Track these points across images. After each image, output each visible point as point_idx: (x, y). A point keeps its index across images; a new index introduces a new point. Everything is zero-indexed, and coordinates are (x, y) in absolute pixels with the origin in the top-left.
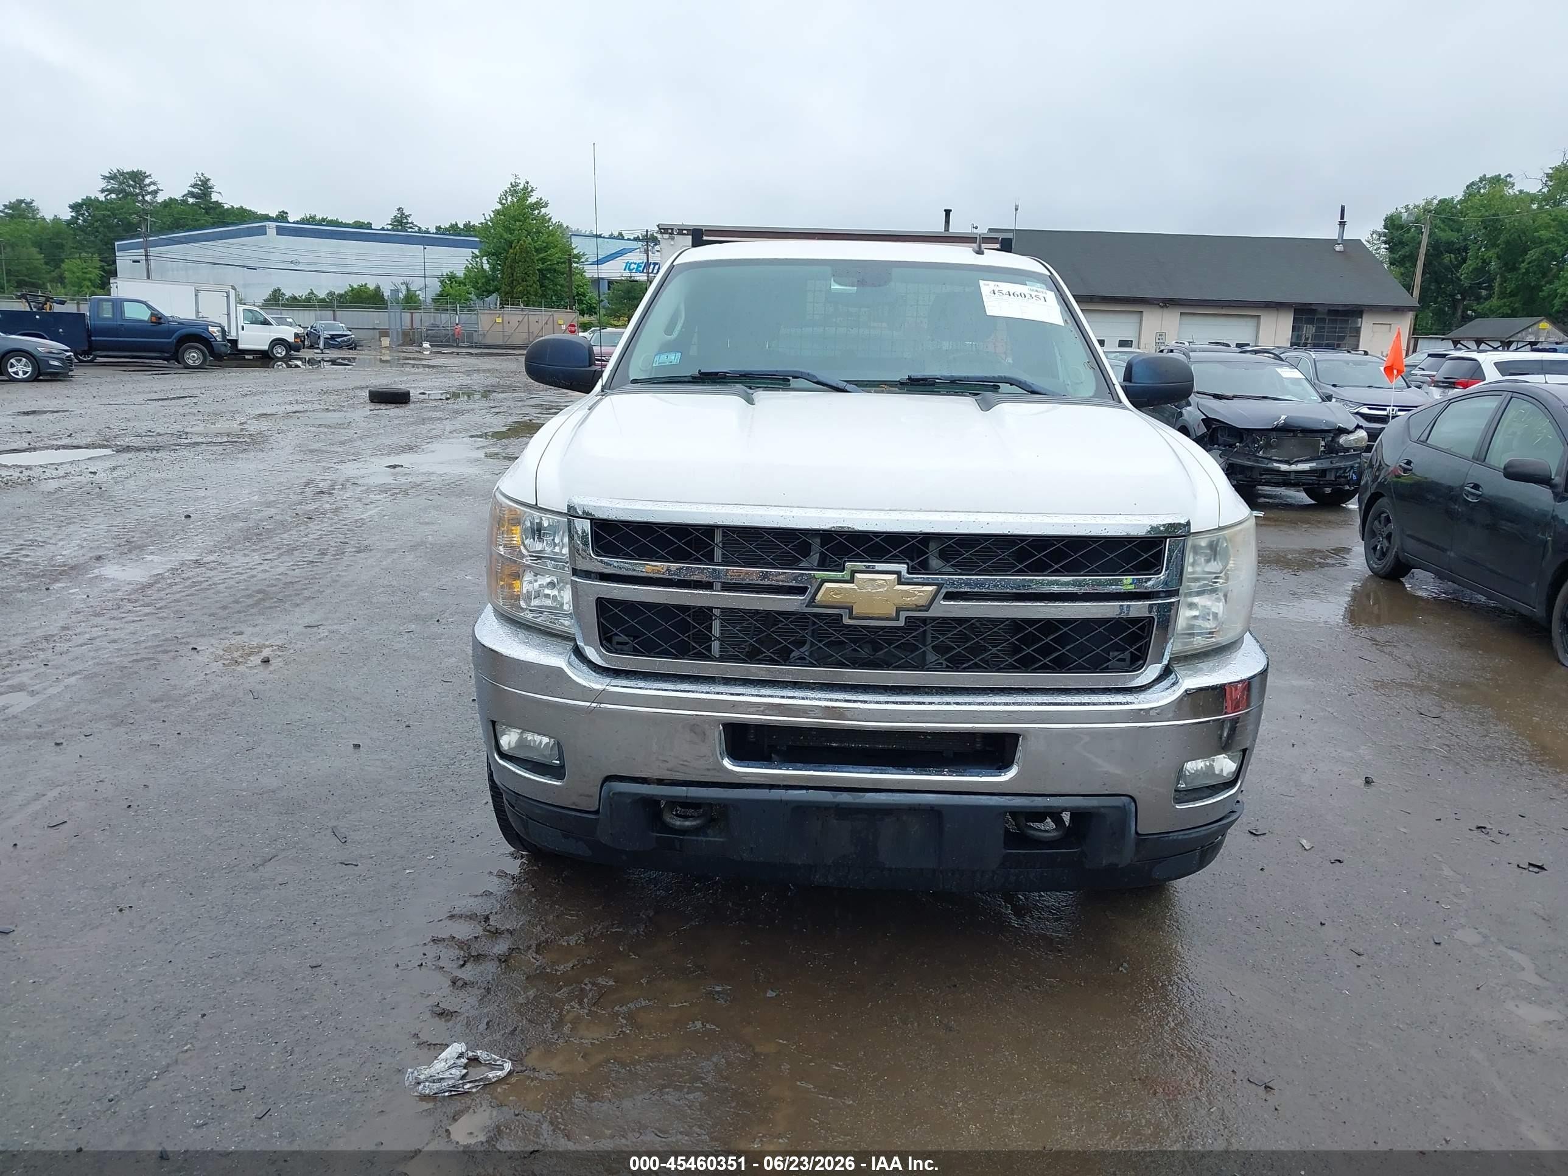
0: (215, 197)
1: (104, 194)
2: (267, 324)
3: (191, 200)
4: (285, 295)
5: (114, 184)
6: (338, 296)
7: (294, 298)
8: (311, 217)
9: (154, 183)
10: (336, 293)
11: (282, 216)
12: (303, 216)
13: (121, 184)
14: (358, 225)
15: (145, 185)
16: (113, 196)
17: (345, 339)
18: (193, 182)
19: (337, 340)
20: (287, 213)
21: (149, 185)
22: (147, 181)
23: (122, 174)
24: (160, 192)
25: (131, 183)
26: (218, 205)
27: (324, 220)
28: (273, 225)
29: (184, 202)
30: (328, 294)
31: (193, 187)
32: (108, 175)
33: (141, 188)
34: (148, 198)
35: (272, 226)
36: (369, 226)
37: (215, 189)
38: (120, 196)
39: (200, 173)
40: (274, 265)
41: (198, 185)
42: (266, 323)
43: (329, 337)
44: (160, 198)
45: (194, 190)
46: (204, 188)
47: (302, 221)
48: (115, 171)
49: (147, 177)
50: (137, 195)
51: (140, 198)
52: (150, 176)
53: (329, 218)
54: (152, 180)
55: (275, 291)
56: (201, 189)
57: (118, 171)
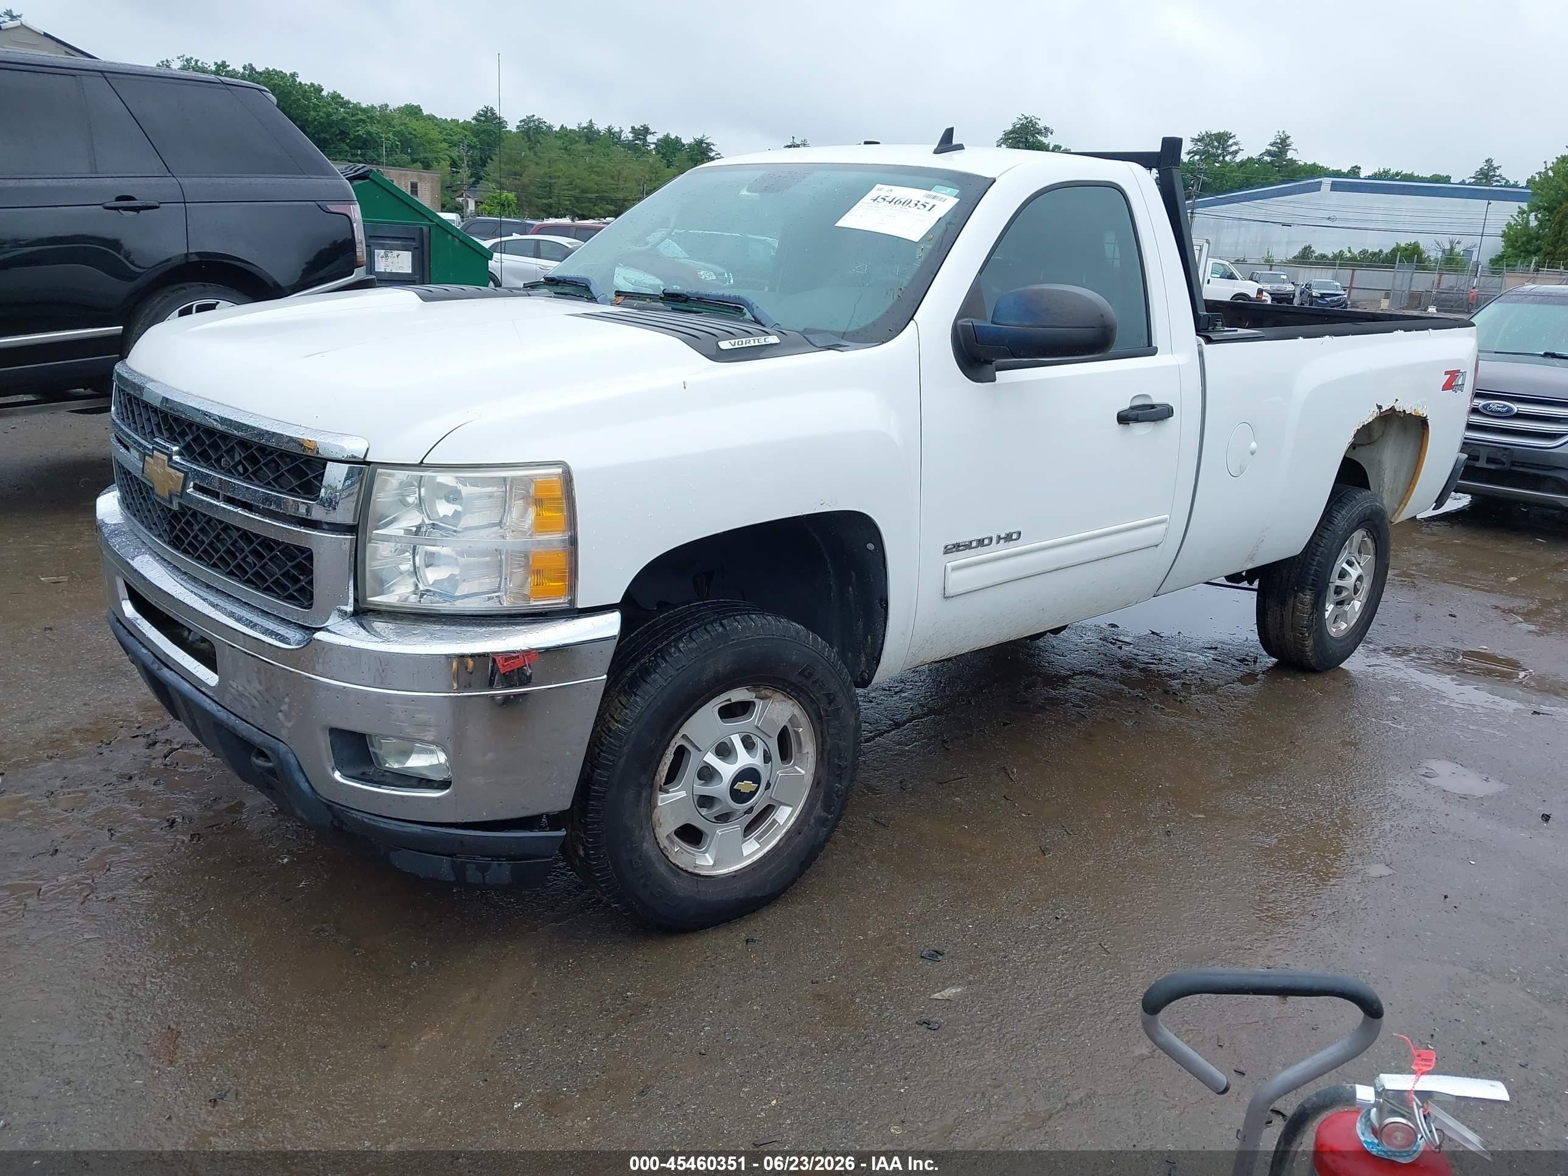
0: (1290, 155)
1: (1189, 156)
2: (1233, 279)
3: (1268, 159)
4: (1314, 253)
5: (1200, 146)
6: (1370, 254)
7: (1323, 256)
8: (1384, 172)
9: (1236, 144)
10: (1369, 251)
11: (1355, 171)
12: (1376, 171)
13: (1206, 145)
14: (1436, 179)
15: (1228, 146)
16: (1197, 157)
17: (1335, 298)
18: (1272, 141)
19: (1327, 299)
20: (1360, 168)
21: (1231, 146)
22: (1231, 142)
23: (1209, 136)
24: (1241, 152)
25: (1216, 144)
26: (1292, 162)
27: (1397, 174)
28: (1329, 180)
29: (1259, 161)
30: (1360, 252)
31: (1271, 145)
32: (1197, 137)
33: (1224, 149)
34: (1228, 158)
35: (1327, 181)
36: (1447, 179)
37: (1293, 146)
38: (1203, 157)
39: (1281, 131)
40: (1317, 222)
41: (1277, 143)
42: (1231, 277)
43: (1319, 295)
44: (1239, 158)
45: (1271, 148)
46: (1283, 144)
47: (1374, 177)
48: (1204, 133)
49: (1231, 137)
50: (1219, 156)
51: (1221, 158)
52: (1234, 136)
53: (1404, 173)
54: (1235, 140)
55: (1306, 248)
56: (1278, 148)
57: (1207, 133)
